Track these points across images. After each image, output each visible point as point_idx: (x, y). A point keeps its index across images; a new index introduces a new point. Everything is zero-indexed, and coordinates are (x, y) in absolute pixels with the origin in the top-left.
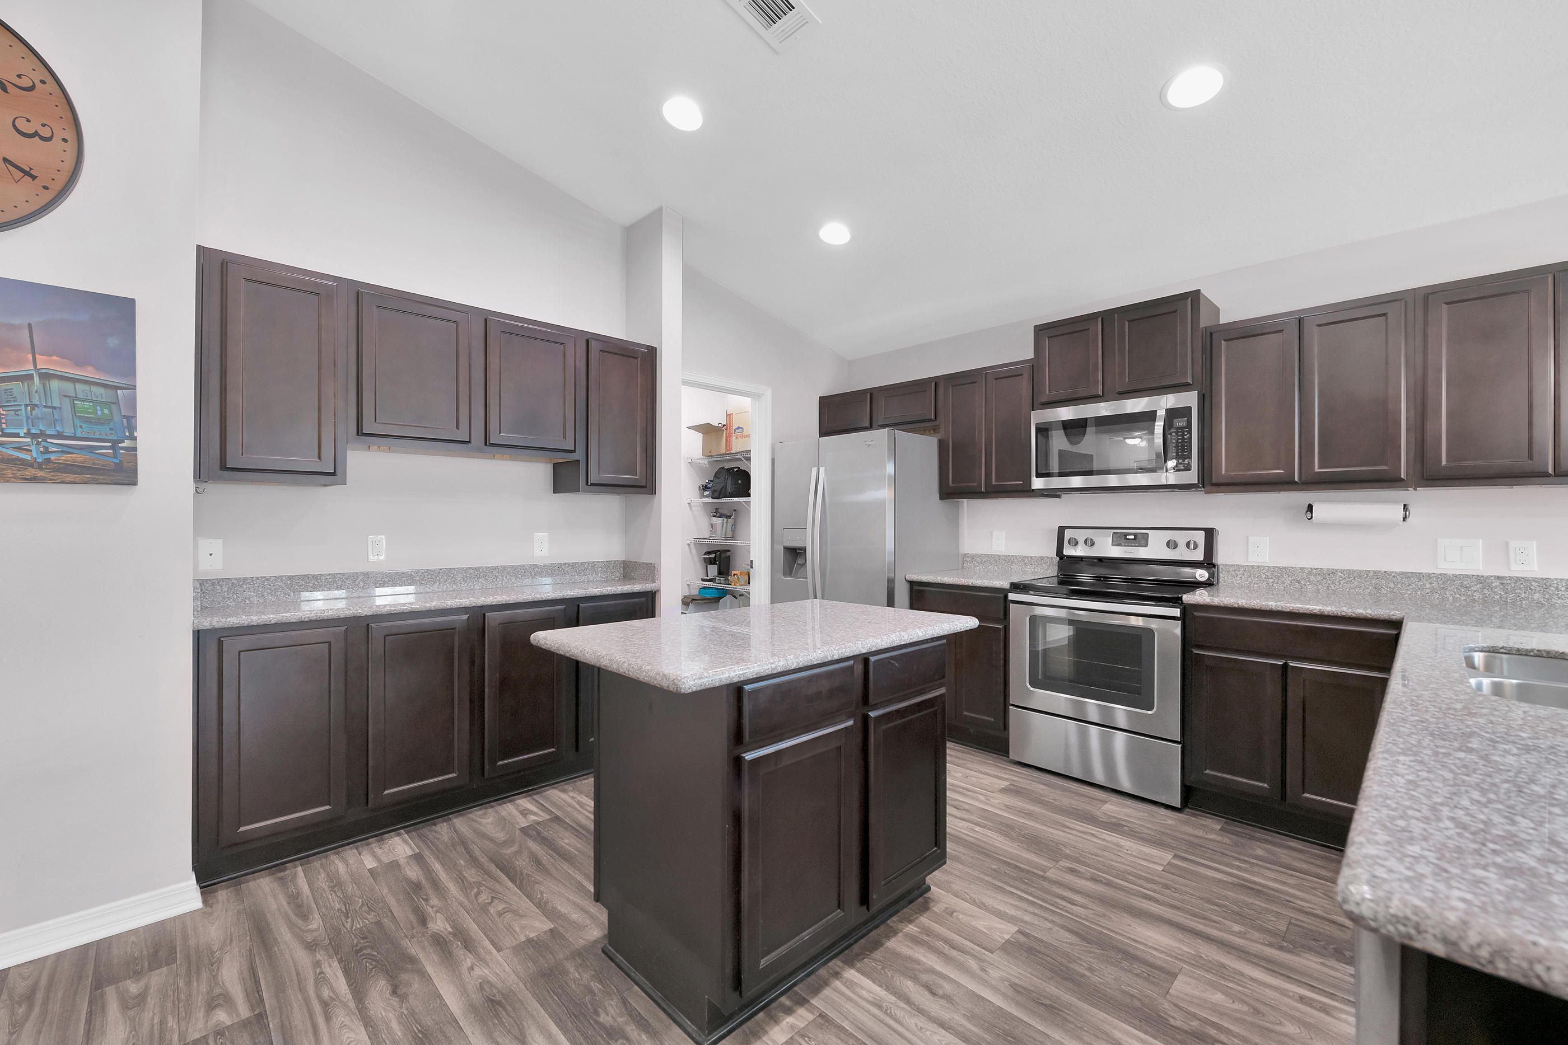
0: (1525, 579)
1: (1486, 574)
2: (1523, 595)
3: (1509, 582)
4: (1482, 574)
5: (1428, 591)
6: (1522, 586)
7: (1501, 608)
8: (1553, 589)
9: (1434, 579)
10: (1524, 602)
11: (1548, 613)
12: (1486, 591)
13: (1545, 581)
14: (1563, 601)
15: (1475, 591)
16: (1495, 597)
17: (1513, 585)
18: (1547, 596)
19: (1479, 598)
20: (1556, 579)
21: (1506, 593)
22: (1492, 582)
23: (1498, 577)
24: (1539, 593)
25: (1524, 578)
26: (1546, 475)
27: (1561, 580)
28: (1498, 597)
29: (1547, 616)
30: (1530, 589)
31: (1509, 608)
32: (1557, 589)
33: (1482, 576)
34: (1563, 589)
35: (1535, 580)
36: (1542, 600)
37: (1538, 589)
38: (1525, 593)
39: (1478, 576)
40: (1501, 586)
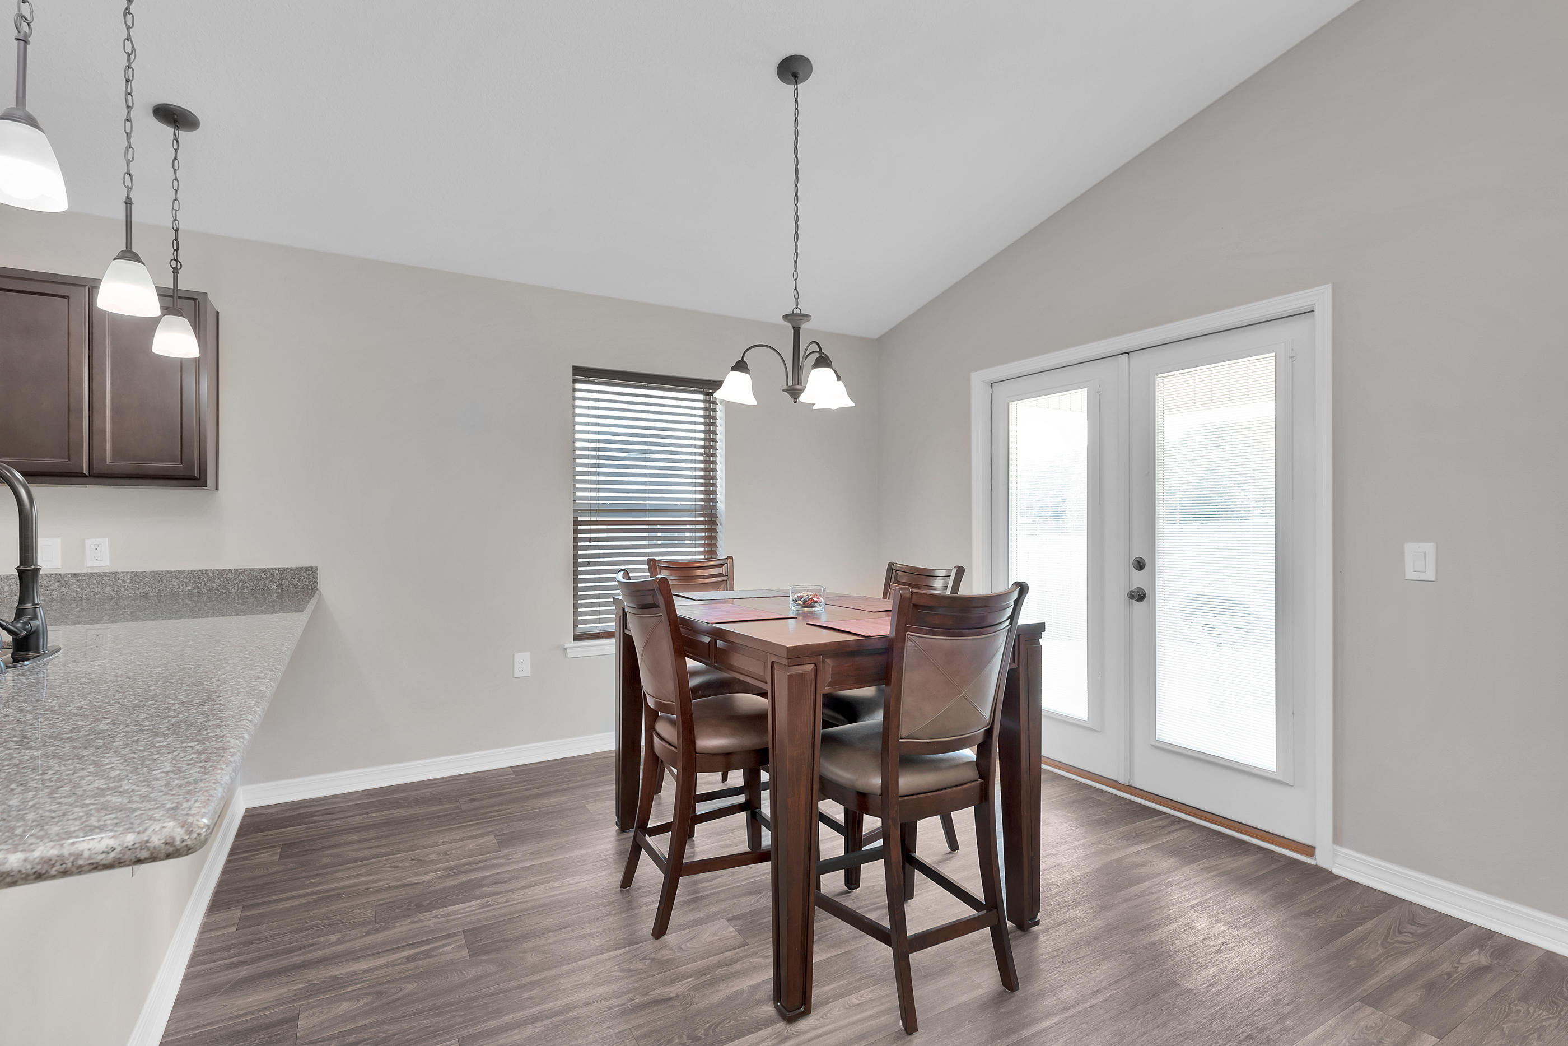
0: (98, 575)
1: (63, 572)
2: (96, 590)
3: (84, 578)
4: (59, 573)
5: (7, 594)
6: (95, 581)
7: (77, 605)
8: (121, 582)
9: (13, 581)
10: (97, 596)
11: (117, 604)
12: (63, 589)
13: (114, 575)
14: (128, 592)
15: (53, 590)
16: (72, 594)
17: (87, 581)
18: (116, 589)
19: (57, 597)
20: (123, 573)
21: (82, 589)
22: (69, 580)
23: (74, 574)
24: (110, 586)
25: (96, 574)
26: (82, 475)
27: (127, 573)
28: (74, 594)
29: (116, 607)
30: (102, 583)
31: (84, 604)
32: (124, 581)
33: (60, 575)
34: (128, 581)
35: (106, 574)
36: (111, 592)
37: (109, 583)
38: (98, 587)
39: (56, 574)
40: (77, 583)
